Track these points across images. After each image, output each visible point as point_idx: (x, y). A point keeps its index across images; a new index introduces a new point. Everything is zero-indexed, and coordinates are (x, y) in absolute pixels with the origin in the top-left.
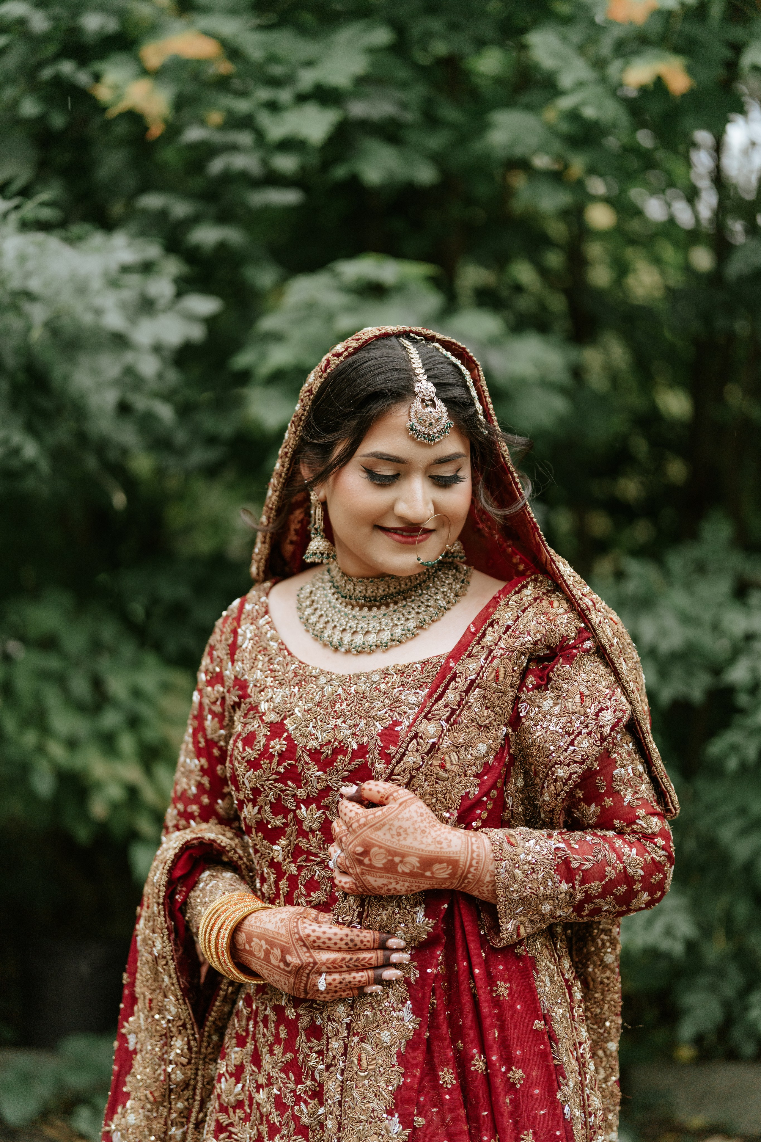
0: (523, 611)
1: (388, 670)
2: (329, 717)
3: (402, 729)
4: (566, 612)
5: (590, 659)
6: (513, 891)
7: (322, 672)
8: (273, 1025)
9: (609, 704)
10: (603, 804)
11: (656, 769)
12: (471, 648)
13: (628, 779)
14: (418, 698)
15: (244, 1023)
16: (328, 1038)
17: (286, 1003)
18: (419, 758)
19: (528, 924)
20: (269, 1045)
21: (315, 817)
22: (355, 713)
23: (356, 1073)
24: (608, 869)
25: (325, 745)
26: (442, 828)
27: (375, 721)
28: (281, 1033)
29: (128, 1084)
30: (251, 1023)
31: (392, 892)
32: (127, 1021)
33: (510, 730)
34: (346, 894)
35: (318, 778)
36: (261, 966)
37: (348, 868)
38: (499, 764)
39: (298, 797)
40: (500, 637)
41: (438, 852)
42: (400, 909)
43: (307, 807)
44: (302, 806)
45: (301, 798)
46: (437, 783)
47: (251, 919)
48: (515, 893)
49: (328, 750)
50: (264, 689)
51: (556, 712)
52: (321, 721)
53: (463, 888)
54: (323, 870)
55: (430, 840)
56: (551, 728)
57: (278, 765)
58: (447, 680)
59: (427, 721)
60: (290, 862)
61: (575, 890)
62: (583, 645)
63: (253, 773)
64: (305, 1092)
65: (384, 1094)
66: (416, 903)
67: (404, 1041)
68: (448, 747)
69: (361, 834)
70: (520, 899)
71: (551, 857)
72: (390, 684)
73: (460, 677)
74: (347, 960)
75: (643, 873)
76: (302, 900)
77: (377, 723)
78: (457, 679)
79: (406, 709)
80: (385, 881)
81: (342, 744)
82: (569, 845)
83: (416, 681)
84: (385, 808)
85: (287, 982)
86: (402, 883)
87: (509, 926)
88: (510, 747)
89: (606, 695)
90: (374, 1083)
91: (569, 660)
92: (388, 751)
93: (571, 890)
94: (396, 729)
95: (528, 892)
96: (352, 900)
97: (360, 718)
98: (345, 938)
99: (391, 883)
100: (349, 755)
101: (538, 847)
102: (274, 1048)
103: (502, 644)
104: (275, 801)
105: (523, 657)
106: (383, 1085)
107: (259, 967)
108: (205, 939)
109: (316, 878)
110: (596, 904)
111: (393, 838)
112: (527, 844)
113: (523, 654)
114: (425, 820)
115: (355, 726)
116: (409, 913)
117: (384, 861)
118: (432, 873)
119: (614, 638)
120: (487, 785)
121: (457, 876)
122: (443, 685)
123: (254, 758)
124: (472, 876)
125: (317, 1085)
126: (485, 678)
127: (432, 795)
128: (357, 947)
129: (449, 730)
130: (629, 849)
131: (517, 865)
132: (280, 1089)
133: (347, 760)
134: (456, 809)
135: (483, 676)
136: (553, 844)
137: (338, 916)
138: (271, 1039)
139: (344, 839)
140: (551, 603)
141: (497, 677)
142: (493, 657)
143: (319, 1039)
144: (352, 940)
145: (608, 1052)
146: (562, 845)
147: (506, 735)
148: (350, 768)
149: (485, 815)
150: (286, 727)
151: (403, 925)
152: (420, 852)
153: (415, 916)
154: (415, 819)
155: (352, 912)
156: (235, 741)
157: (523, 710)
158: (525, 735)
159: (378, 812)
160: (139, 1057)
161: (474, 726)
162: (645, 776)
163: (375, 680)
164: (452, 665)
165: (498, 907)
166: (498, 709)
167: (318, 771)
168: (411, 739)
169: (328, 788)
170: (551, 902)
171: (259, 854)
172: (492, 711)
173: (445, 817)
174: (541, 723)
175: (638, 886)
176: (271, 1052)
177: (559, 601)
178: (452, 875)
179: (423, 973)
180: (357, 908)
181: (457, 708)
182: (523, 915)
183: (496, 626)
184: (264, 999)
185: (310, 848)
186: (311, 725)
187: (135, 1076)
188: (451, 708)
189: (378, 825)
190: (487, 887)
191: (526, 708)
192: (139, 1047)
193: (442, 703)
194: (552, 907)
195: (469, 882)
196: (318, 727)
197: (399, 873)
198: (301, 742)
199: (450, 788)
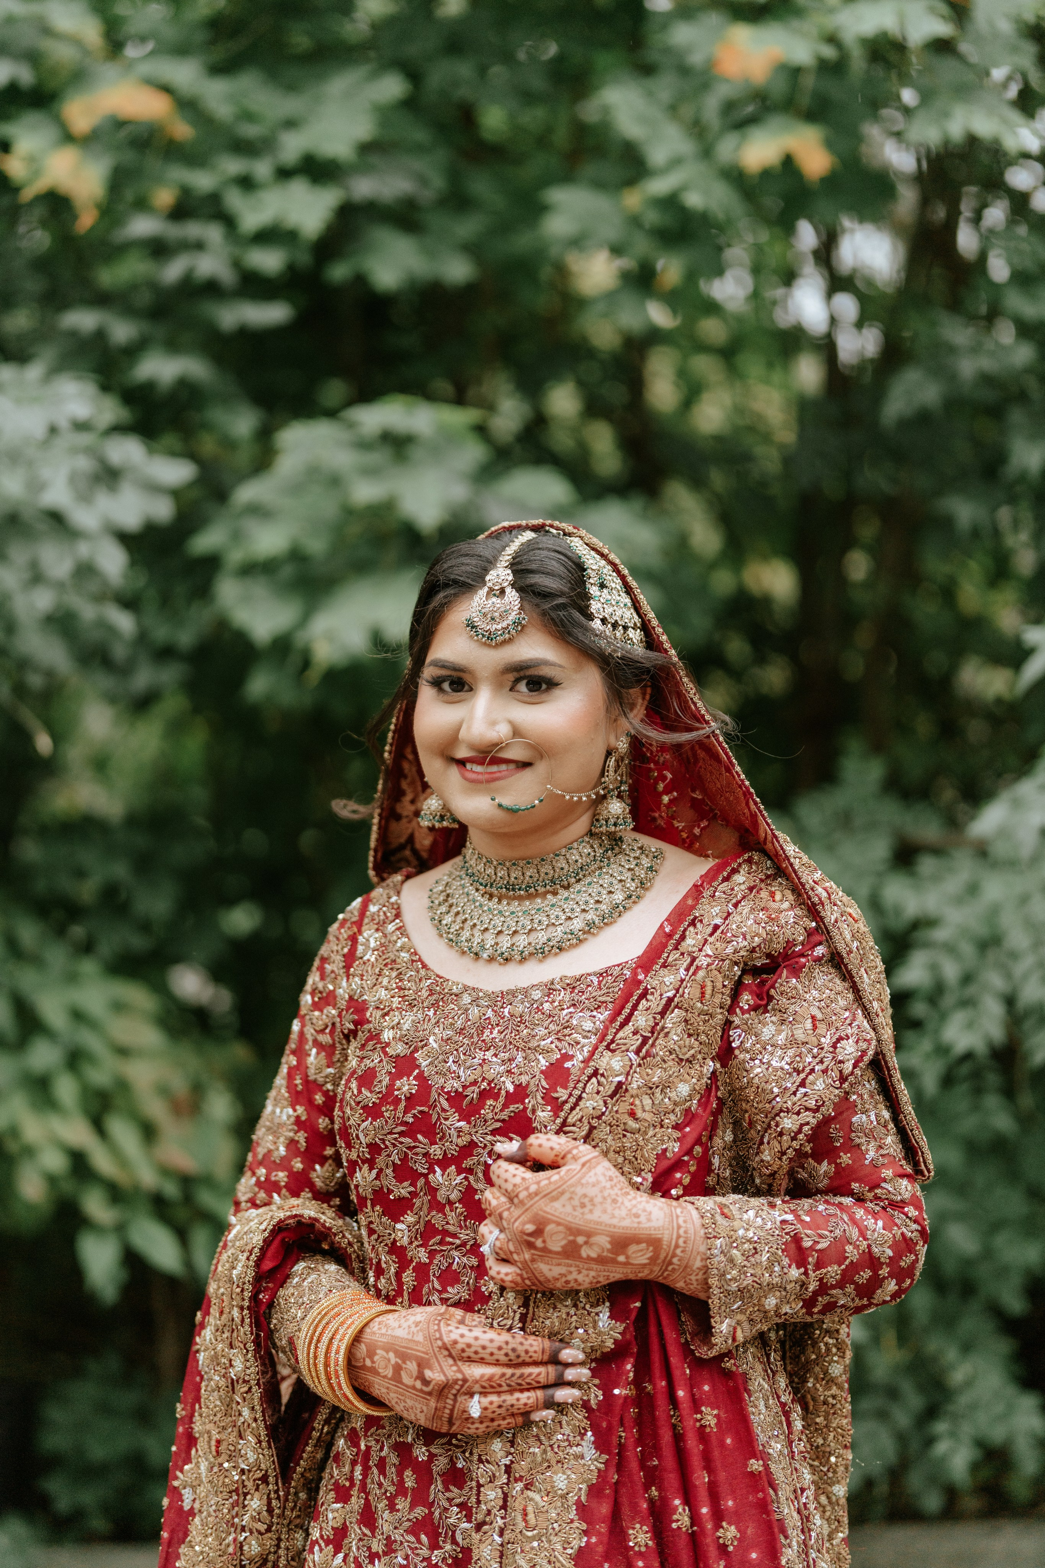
0: (736, 906)
1: (552, 983)
2: (475, 1049)
3: (573, 1065)
4: (792, 908)
5: (823, 969)
6: (730, 1280)
7: (466, 988)
8: (393, 1470)
9: (849, 1031)
10: (838, 1161)
11: (905, 1117)
12: (666, 955)
13: (871, 1129)
14: (594, 1023)
15: (347, 1469)
16: (479, 1486)
17: (414, 1439)
18: (601, 1103)
19: (746, 1325)
20: (387, 1498)
21: (454, 1183)
22: (510, 1043)
23: (521, 1532)
24: (849, 1248)
25: (469, 1086)
26: (638, 1196)
27: (537, 1055)
28: (407, 1480)
29: (182, 1557)
30: (358, 1469)
31: (572, 1284)
32: (182, 1471)
33: (718, 1066)
34: (502, 1289)
35: (459, 1131)
36: (388, 1388)
37: (511, 1253)
38: (704, 1111)
39: (432, 1157)
40: (706, 941)
41: (635, 1229)
42: (577, 1309)
43: (444, 1170)
44: (437, 1168)
45: (436, 1158)
46: (624, 1136)
47: (375, 1326)
48: (732, 1282)
49: (473, 1093)
50: (389, 1011)
51: (780, 1042)
52: (464, 1054)
53: (665, 1278)
54: (463, 1256)
55: (623, 1212)
56: (774, 1063)
57: (405, 1113)
58: (636, 998)
59: (610, 1053)
60: (418, 1246)
61: (808, 1277)
62: (813, 952)
63: (371, 1123)
64: (444, 1559)
65: (561, 1559)
66: (598, 1300)
67: (584, 1486)
68: (639, 1088)
69: (531, 1206)
70: (739, 1290)
71: (777, 1232)
72: (556, 1004)
73: (652, 993)
74: (507, 1376)
75: (891, 1254)
76: (435, 1297)
77: (540, 1057)
78: (649, 997)
79: (579, 1037)
80: (563, 1270)
81: (493, 1085)
82: (797, 1217)
83: (592, 1000)
84: (563, 1170)
85: (425, 1408)
86: (584, 1272)
87: (723, 1327)
88: (717, 1089)
89: (846, 1019)
90: (547, 1546)
91: (796, 972)
92: (555, 1095)
93: (803, 1277)
94: (566, 1066)
95: (749, 1281)
96: (512, 1298)
97: (517, 1050)
98: (504, 1346)
99: (571, 1272)
100: (502, 1100)
101: (759, 1219)
102: (397, 1501)
103: (708, 950)
104: (399, 1163)
105: (736, 968)
106: (559, 1547)
107: (384, 1390)
108: (308, 1354)
109: (455, 1267)
110: (832, 1296)
111: (575, 1210)
112: (745, 1217)
113: (736, 963)
114: (615, 1185)
115: (509, 1060)
116: (589, 1314)
117: (564, 1242)
118: (627, 1257)
119: (853, 941)
120: (690, 1140)
121: (659, 1261)
122: (629, 1005)
123: (373, 1103)
124: (679, 1260)
125: (459, 1550)
126: (686, 996)
127: (618, 1153)
128: (520, 1360)
129: (640, 1065)
130: (873, 1221)
131: (735, 1245)
132: (407, 1558)
133: (499, 1106)
134: (650, 1171)
135: (684, 993)
136: (778, 1215)
137: (493, 1319)
138: (392, 1489)
139: (505, 1214)
140: (772, 895)
141: (703, 994)
142: (697, 967)
143: (461, 1488)
144: (514, 1350)
145: (834, 1499)
146: (790, 1217)
147: (714, 1073)
148: (503, 1117)
149: (687, 1180)
150: (417, 1062)
151: (581, 1331)
152: (612, 1229)
153: (597, 1318)
154: (603, 1184)
155: (512, 1314)
156: (348, 1081)
157: (737, 1038)
158: (738, 1072)
159: (552, 1176)
160: (197, 1520)
161: (673, 1059)
162: (891, 1125)
163: (536, 998)
164: (641, 977)
165: (710, 1301)
166: (703, 1037)
167: (459, 1121)
168: (590, 1078)
169: (472, 1145)
170: (778, 1294)
171: (375, 1236)
172: (696, 1040)
173: (636, 1182)
174: (760, 1057)
175: (884, 1271)
176: (392, 1507)
177: (782, 891)
178: (653, 1260)
179: (608, 1394)
180: (519, 1308)
181: (650, 1035)
182: (741, 1312)
183: (699, 925)
184: (379, 1435)
185: (446, 1227)
186: (451, 1059)
187: (193, 1547)
188: (642, 1035)
189: (554, 1194)
190: (697, 1275)
191: (740, 1036)
192: (197, 1506)
193: (629, 1028)
194: (778, 1300)
195: (674, 1269)
196: (460, 1062)
197: (582, 1258)
198: (437, 1081)
199: (642, 1143)
